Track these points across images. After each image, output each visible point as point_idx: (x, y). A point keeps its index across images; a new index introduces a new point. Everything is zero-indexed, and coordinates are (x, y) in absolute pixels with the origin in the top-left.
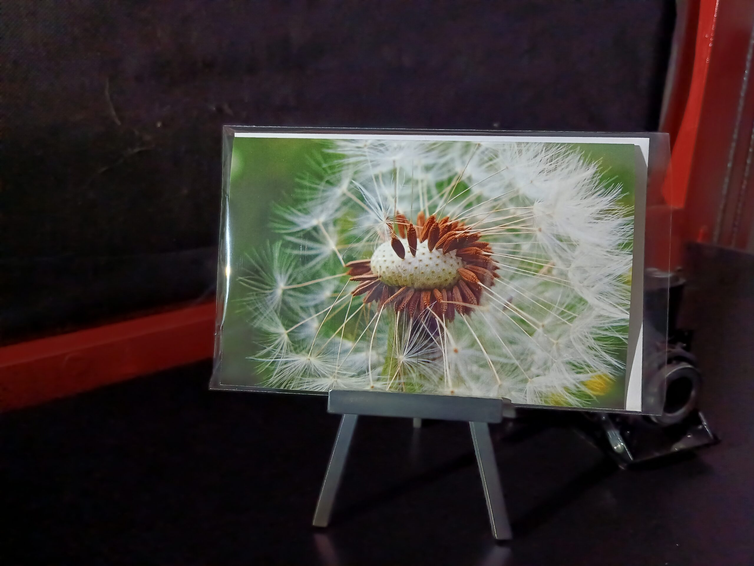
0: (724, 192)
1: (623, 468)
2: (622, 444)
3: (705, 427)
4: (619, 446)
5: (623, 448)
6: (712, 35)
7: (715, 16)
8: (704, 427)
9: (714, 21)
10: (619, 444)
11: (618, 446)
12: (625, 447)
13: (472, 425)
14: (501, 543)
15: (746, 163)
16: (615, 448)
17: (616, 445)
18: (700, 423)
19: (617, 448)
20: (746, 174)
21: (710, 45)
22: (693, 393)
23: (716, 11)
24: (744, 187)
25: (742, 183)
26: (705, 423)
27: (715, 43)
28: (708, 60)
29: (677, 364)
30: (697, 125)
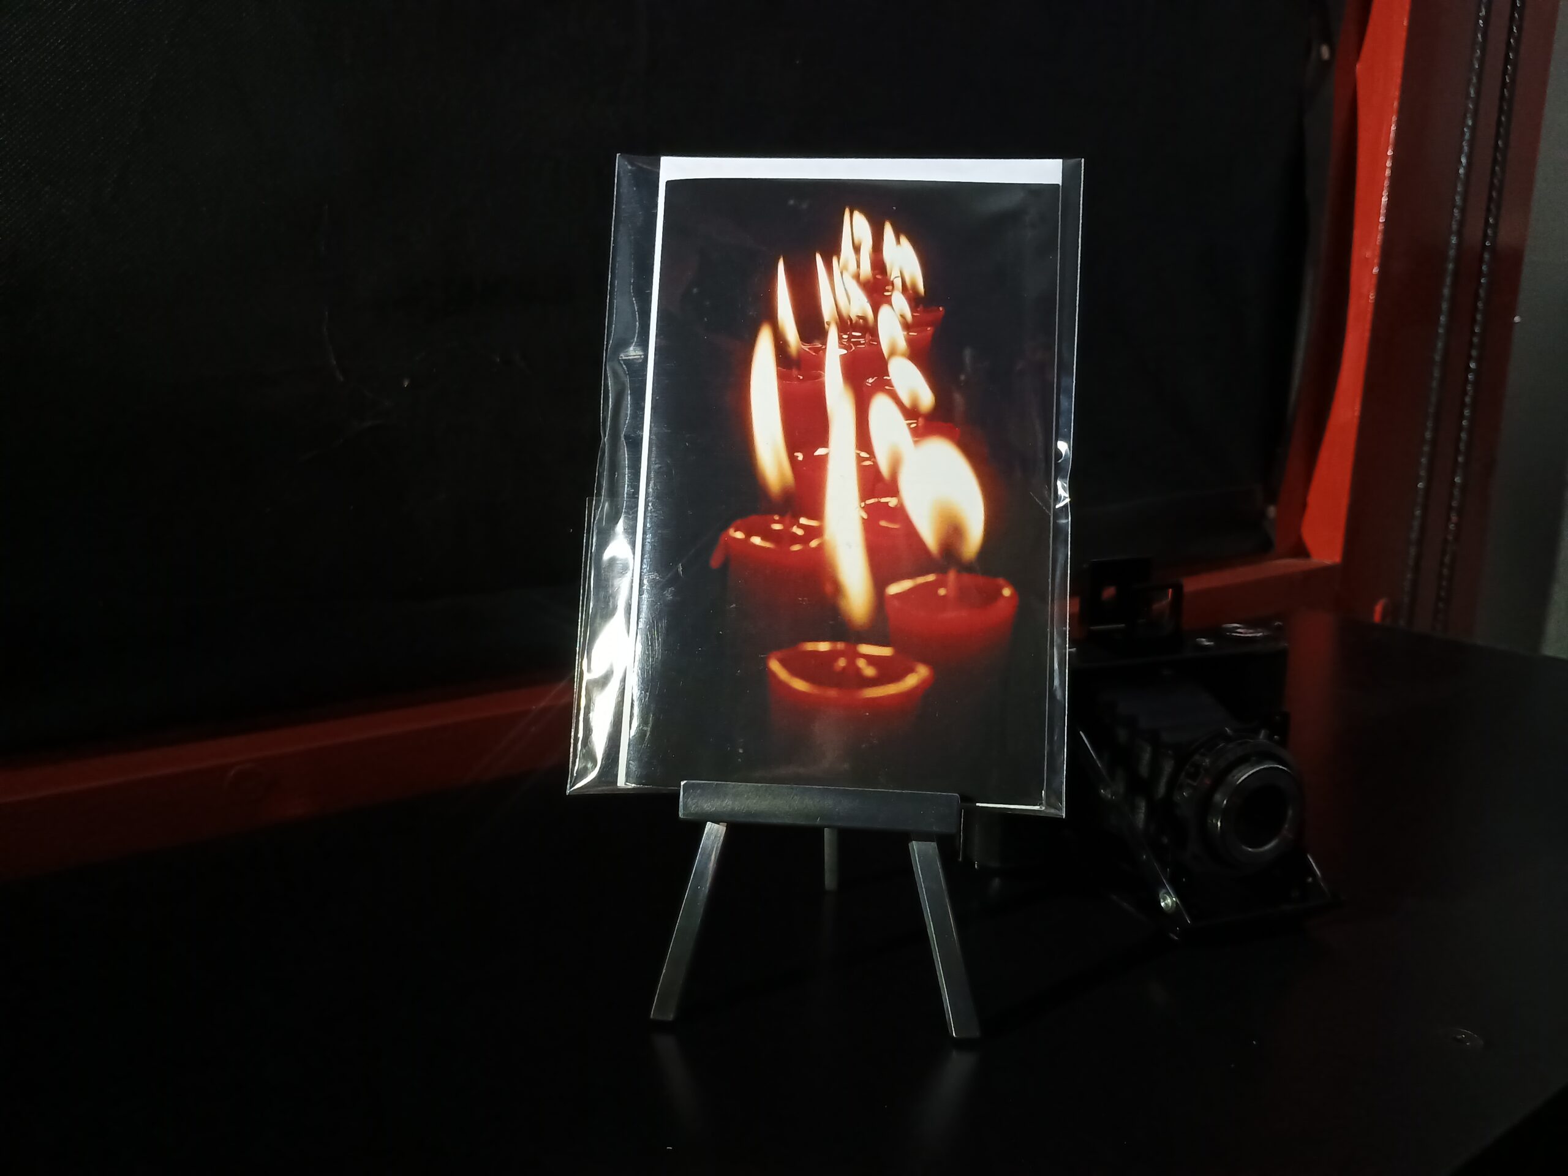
0: (1414, 536)
1: (1177, 938)
2: (1174, 899)
3: (1318, 877)
4: (1169, 901)
5: (1174, 904)
6: (1378, 251)
7: (1382, 219)
8: (1314, 878)
9: (1381, 227)
10: (1167, 897)
11: (1166, 902)
12: (1178, 901)
13: (914, 846)
14: (963, 1045)
15: (1453, 483)
16: (1163, 904)
17: (1164, 901)
18: (1310, 872)
19: (1166, 904)
20: (1454, 504)
21: (1375, 270)
22: (1290, 813)
23: (1383, 211)
24: (1452, 527)
25: (1449, 519)
26: (1319, 874)
27: (1382, 266)
28: (1372, 296)
29: (1259, 763)
30: (1357, 414)
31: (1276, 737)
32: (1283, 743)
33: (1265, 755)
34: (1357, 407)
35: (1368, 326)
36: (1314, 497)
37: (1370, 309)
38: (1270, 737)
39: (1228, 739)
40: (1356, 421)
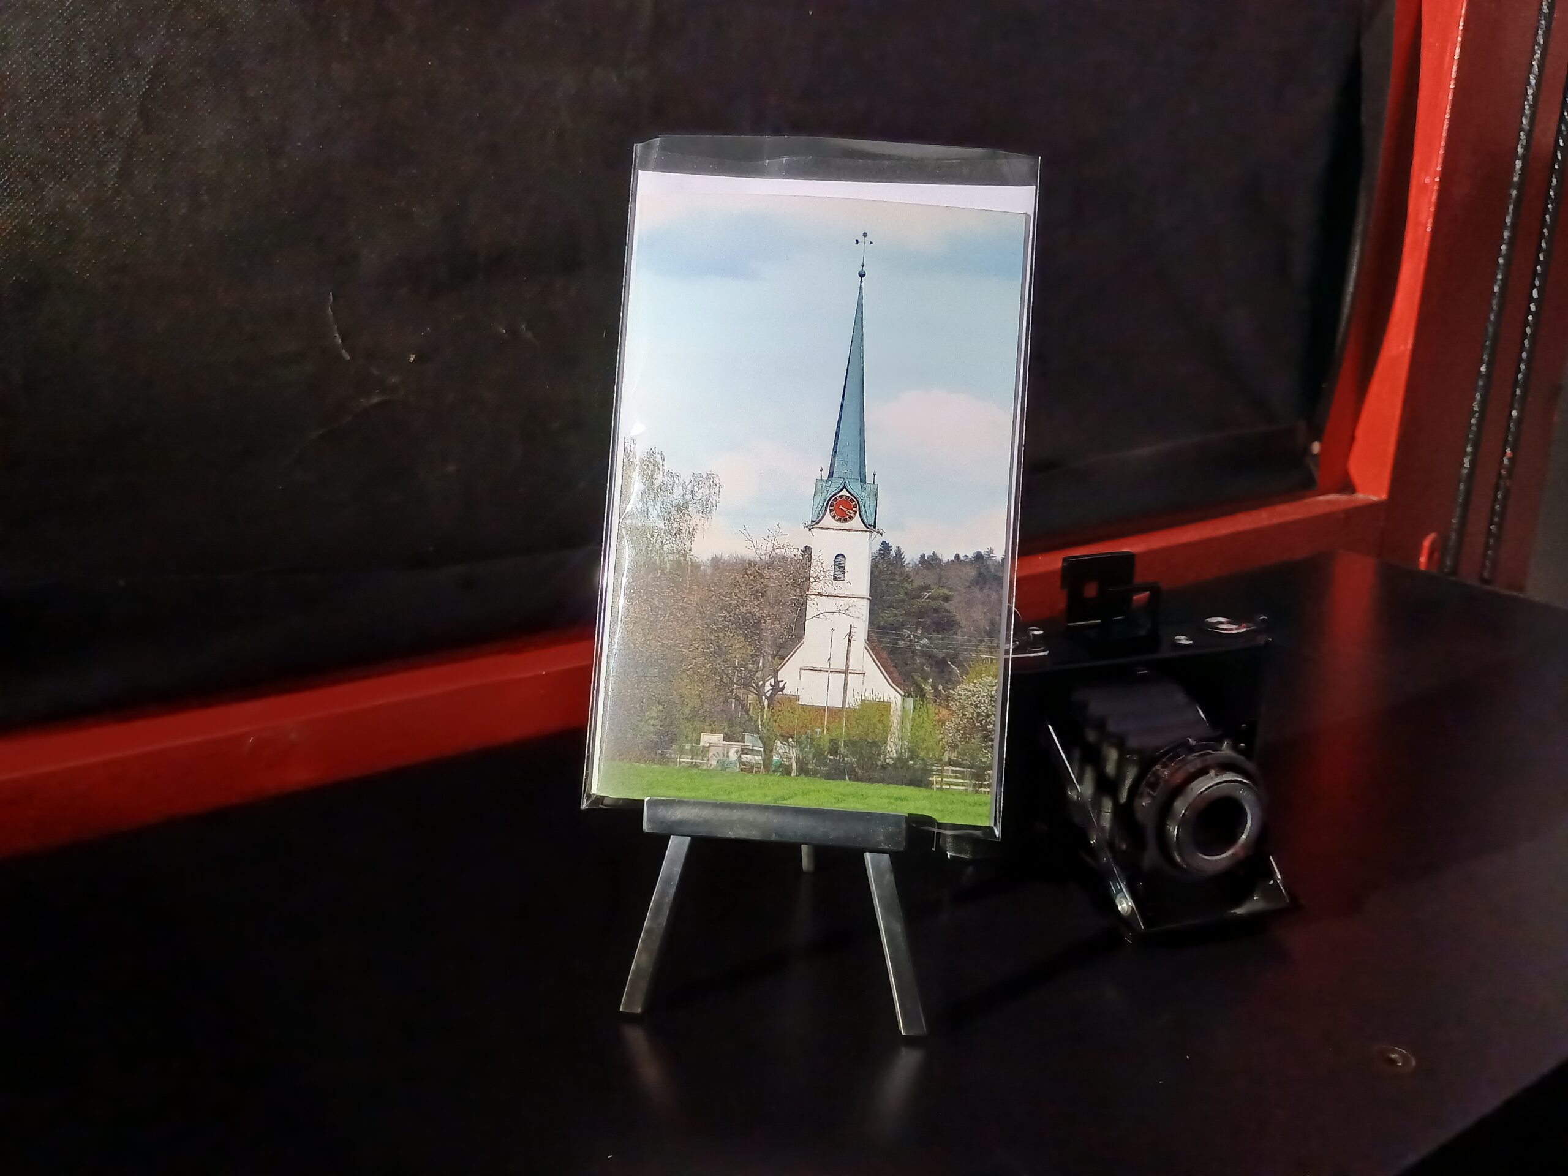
0: (1464, 472)
2: (1130, 904)
3: (1278, 881)
4: (1125, 905)
5: (1131, 909)
6: (1437, 179)
7: (1443, 144)
8: (1275, 881)
9: (1442, 152)
10: (1125, 903)
12: (1134, 906)
13: (868, 856)
14: (911, 1041)
15: (1510, 417)
16: (1120, 908)
17: (1121, 905)
18: (1272, 875)
20: (1510, 439)
21: (1434, 198)
23: (1444, 134)
24: (1506, 461)
25: (1503, 453)
26: (1279, 877)
27: (1442, 194)
28: (1429, 225)
29: (1219, 775)
30: (1410, 346)
31: (1242, 745)
32: (1247, 753)
33: (1225, 766)
34: (1410, 341)
35: (1424, 255)
36: (1360, 432)
37: (1427, 239)
38: (1234, 747)
40: (1408, 353)
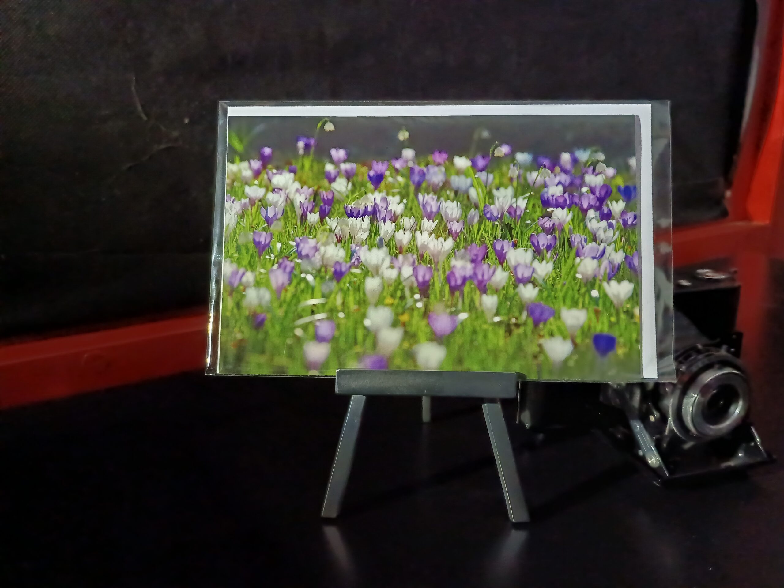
1: (658, 485)
2: (657, 458)
3: (758, 443)
4: (654, 460)
5: (658, 463)
11: (652, 460)
12: (660, 461)
16: (650, 462)
18: (753, 439)
19: (653, 462)
26: (758, 440)
29: (720, 369)
31: (733, 349)
32: (737, 354)
33: (724, 363)
38: (728, 351)
39: (699, 352)
